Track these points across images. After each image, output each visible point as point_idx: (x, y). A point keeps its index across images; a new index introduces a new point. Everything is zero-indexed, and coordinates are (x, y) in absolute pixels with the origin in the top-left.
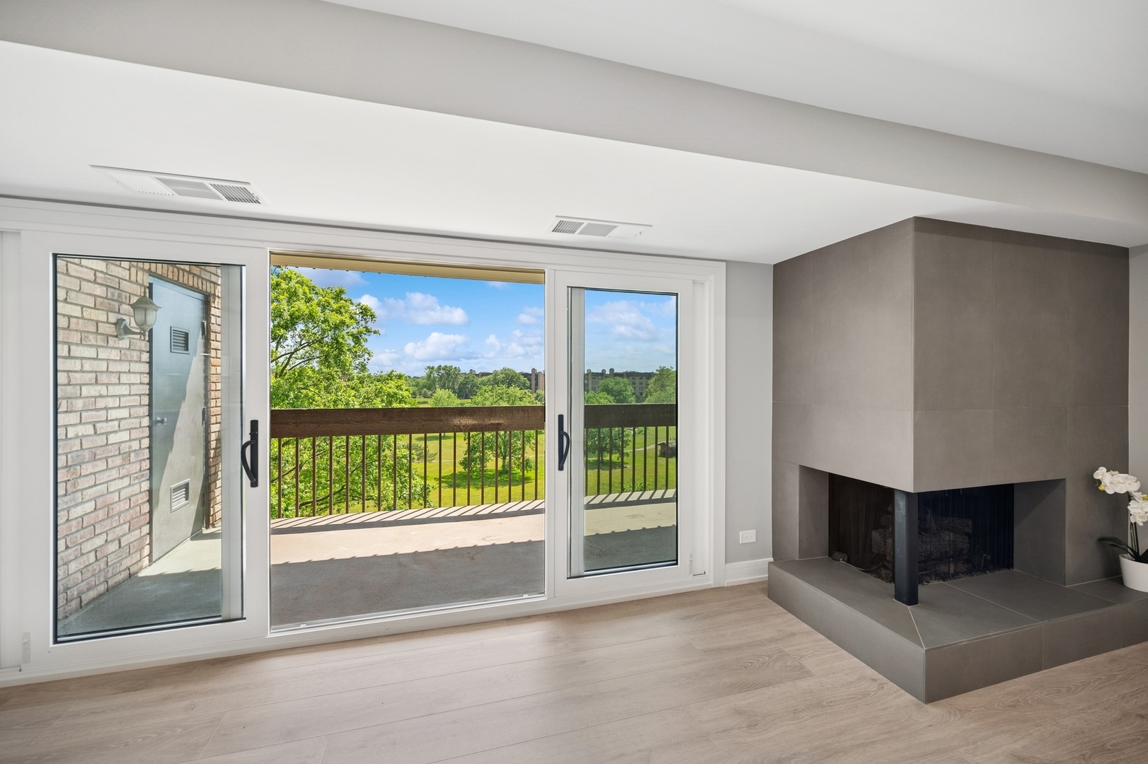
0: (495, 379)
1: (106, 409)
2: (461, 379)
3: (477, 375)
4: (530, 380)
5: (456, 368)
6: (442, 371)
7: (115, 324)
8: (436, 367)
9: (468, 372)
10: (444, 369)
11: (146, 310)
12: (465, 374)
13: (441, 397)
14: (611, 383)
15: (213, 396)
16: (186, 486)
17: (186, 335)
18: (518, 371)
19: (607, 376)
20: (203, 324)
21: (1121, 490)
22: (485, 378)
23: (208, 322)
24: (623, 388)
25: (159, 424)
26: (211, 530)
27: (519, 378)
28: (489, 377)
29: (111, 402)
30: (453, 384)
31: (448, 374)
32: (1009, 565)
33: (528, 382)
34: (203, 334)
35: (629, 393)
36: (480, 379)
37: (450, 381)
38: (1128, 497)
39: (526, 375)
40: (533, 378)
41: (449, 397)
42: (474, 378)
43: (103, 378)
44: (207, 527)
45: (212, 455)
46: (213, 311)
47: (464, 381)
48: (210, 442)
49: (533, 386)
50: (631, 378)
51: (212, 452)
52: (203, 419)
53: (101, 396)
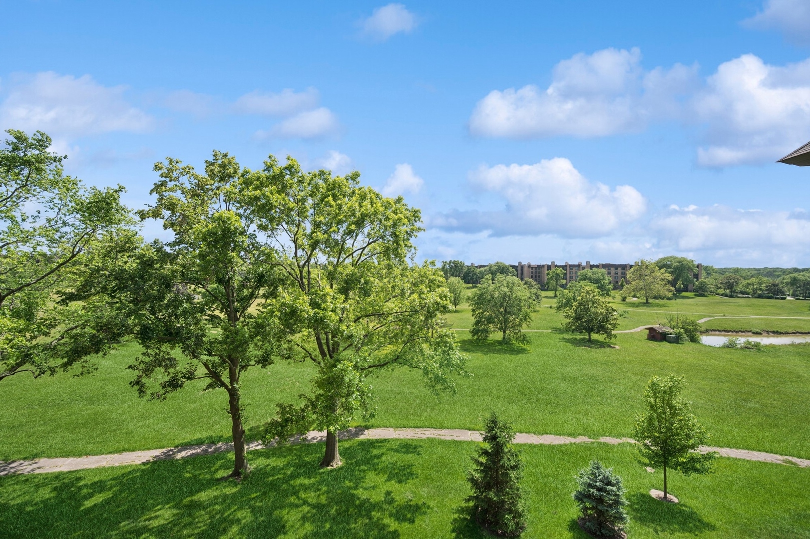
0: (490, 270)
2: (465, 270)
3: (477, 267)
4: (517, 270)
5: (461, 262)
6: (452, 264)
8: (448, 262)
9: (470, 265)
10: (454, 263)
12: (468, 266)
13: (453, 283)
14: (589, 272)
18: (507, 264)
19: (584, 268)
22: (482, 269)
24: (602, 278)
27: (508, 269)
28: (485, 268)
30: (460, 273)
31: (456, 267)
33: (515, 272)
35: (607, 281)
36: (478, 270)
37: (457, 271)
39: (513, 267)
40: (519, 269)
41: (459, 283)
42: (474, 269)
47: (467, 271)
49: (519, 275)
50: (607, 268)
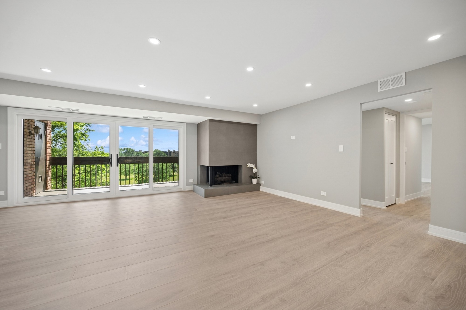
1: (28, 153)
3: (143, 152)
5: (132, 149)
6: (126, 151)
7: (29, 132)
8: (123, 149)
9: (138, 151)
10: (127, 150)
11: (38, 129)
12: (137, 152)
15: (47, 153)
16: (41, 177)
17: (41, 135)
18: (162, 150)
20: (45, 132)
21: (251, 167)
23: (46, 131)
25: (37, 159)
26: (47, 191)
27: (162, 154)
29: (29, 152)
31: (129, 152)
32: (238, 183)
33: (166, 155)
34: (45, 135)
36: (144, 154)
38: (252, 168)
39: (165, 152)
40: (168, 153)
42: (141, 153)
43: (27, 146)
44: (46, 190)
45: (47, 169)
46: (48, 128)
47: (136, 155)
48: (47, 165)
51: (47, 168)
52: (45, 158)
53: (27, 150)
